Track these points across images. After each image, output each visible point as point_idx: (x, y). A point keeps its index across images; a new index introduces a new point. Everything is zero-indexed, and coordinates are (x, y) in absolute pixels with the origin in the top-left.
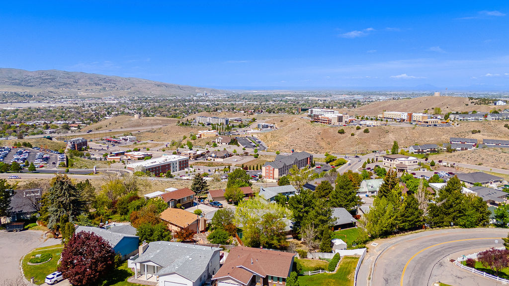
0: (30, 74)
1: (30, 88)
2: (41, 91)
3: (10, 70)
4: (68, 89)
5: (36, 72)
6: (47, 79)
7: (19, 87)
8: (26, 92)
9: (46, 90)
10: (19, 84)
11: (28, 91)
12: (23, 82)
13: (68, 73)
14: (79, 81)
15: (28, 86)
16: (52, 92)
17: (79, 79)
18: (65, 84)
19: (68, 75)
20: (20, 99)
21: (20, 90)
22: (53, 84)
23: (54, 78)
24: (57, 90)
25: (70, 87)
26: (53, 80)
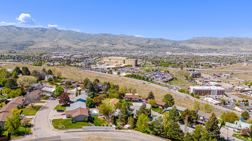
0: (220, 39)
1: (218, 46)
2: (222, 47)
3: (212, 38)
4: (236, 47)
5: (223, 38)
6: (227, 42)
7: (213, 46)
8: (215, 48)
9: (225, 47)
10: (214, 44)
11: (216, 47)
12: (216, 43)
13: (239, 38)
14: (244, 42)
15: (217, 45)
16: (227, 48)
17: (244, 41)
18: (236, 44)
19: (239, 39)
20: (211, 51)
21: (212, 47)
22: (229, 44)
23: (231, 41)
24: (230, 47)
25: (238, 45)
26: (230, 42)
